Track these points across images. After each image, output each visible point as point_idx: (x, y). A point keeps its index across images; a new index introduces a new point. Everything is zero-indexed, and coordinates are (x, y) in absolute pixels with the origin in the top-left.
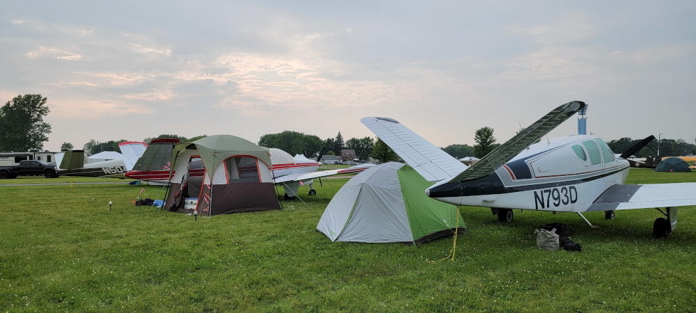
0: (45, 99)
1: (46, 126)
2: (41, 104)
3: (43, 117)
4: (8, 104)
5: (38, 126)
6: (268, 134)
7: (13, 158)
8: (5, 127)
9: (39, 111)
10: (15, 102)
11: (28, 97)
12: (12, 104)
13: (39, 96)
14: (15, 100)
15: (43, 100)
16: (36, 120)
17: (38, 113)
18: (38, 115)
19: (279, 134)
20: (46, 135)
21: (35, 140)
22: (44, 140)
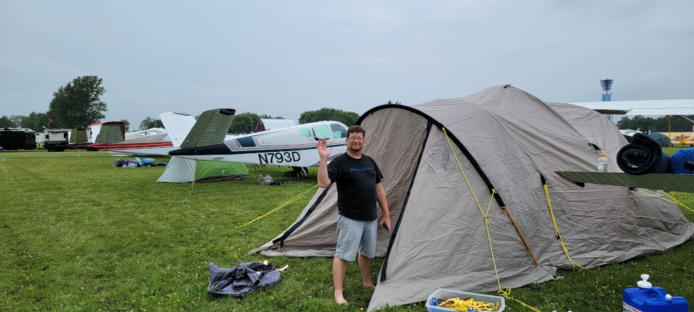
0: (101, 80)
1: (102, 105)
2: (98, 85)
3: (100, 96)
4: (69, 85)
5: (96, 105)
6: (308, 111)
7: (63, 134)
8: (67, 106)
9: (96, 91)
10: (75, 83)
11: (86, 78)
12: (72, 85)
13: (95, 77)
14: (75, 81)
15: (99, 81)
16: (94, 99)
17: (95, 93)
18: (96, 95)
19: (318, 111)
20: (102, 113)
21: (93, 117)
22: (102, 117)
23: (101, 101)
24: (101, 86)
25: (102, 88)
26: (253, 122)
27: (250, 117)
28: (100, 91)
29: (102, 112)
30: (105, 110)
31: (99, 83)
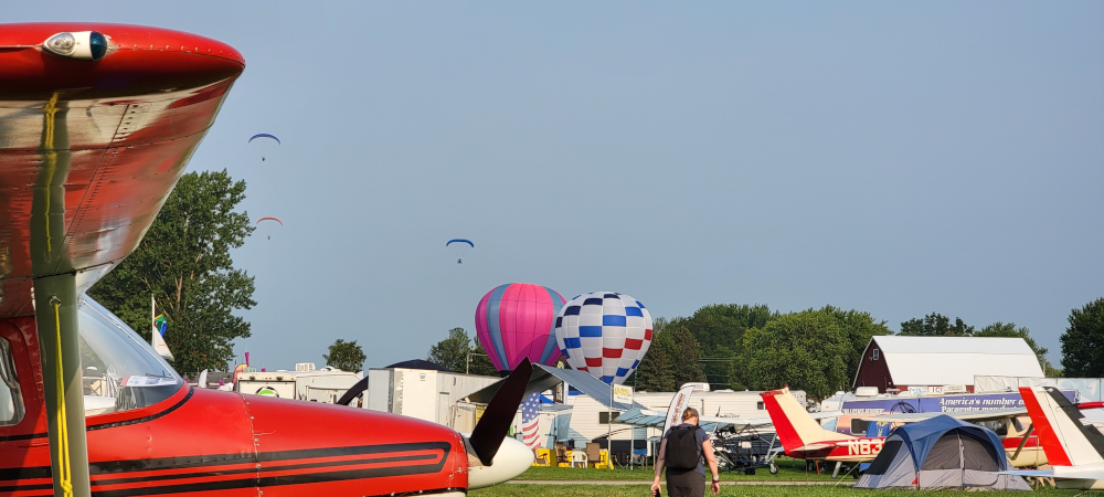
1: (240, 283)
2: (227, 205)
5: (216, 282)
9: (222, 232)
13: (222, 178)
15: (235, 192)
16: (211, 263)
22: (237, 332)
23: (236, 266)
24: (238, 209)
25: (243, 219)
26: (844, 346)
27: (833, 328)
28: (235, 230)
29: (236, 312)
30: (246, 303)
31: (234, 201)
